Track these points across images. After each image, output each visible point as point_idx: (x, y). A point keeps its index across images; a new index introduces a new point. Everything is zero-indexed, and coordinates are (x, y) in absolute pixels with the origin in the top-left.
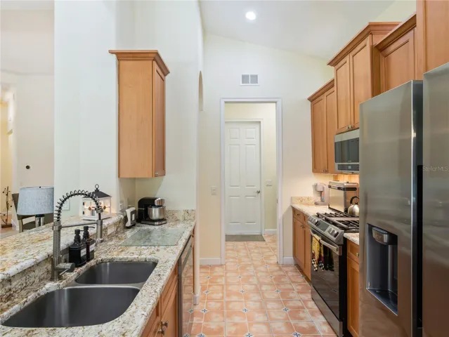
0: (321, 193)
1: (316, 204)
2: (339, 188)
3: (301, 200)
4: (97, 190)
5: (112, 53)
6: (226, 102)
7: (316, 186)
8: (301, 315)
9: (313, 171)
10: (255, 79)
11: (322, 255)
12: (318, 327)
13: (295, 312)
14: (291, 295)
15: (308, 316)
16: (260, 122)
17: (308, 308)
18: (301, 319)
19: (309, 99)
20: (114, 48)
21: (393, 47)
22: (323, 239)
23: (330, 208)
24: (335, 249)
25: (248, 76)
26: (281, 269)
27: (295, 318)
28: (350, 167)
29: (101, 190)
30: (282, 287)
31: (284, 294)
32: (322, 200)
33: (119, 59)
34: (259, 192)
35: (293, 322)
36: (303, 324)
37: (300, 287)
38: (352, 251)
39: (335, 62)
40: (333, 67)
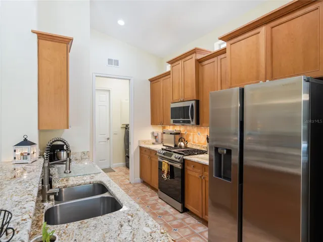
0: (156, 137)
1: (153, 144)
2: (171, 134)
3: (145, 142)
4: (25, 140)
5: (34, 33)
6: (96, 76)
7: (153, 133)
8: (157, 207)
9: (151, 124)
10: (117, 63)
11: (169, 171)
12: (169, 211)
13: (153, 206)
14: (147, 198)
15: (162, 207)
16: (109, 91)
17: (159, 203)
18: (159, 209)
19: (149, 80)
20: (36, 29)
21: (206, 62)
22: (169, 162)
23: (163, 145)
24: (178, 166)
25: (112, 60)
26: (134, 186)
27: (154, 209)
28: (181, 122)
29: (28, 139)
30: (139, 195)
31: (143, 198)
32: (156, 141)
33: (39, 38)
34: (108, 139)
35: (155, 211)
36: (160, 211)
37: (150, 194)
38: (188, 165)
39: (172, 62)
40: (170, 65)
